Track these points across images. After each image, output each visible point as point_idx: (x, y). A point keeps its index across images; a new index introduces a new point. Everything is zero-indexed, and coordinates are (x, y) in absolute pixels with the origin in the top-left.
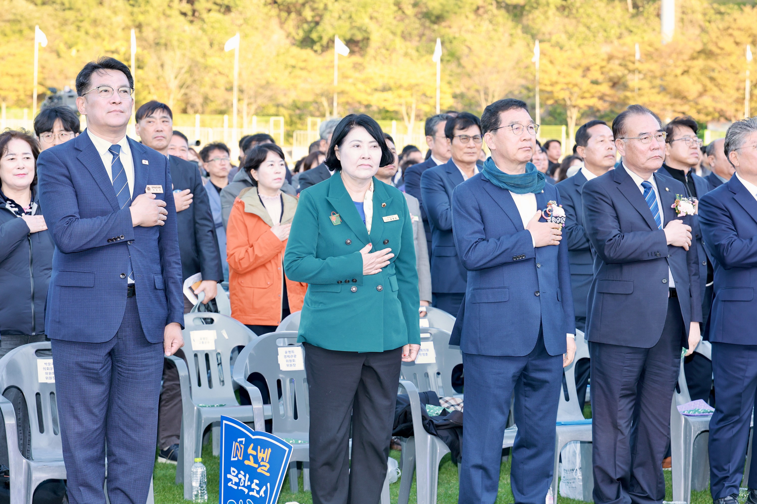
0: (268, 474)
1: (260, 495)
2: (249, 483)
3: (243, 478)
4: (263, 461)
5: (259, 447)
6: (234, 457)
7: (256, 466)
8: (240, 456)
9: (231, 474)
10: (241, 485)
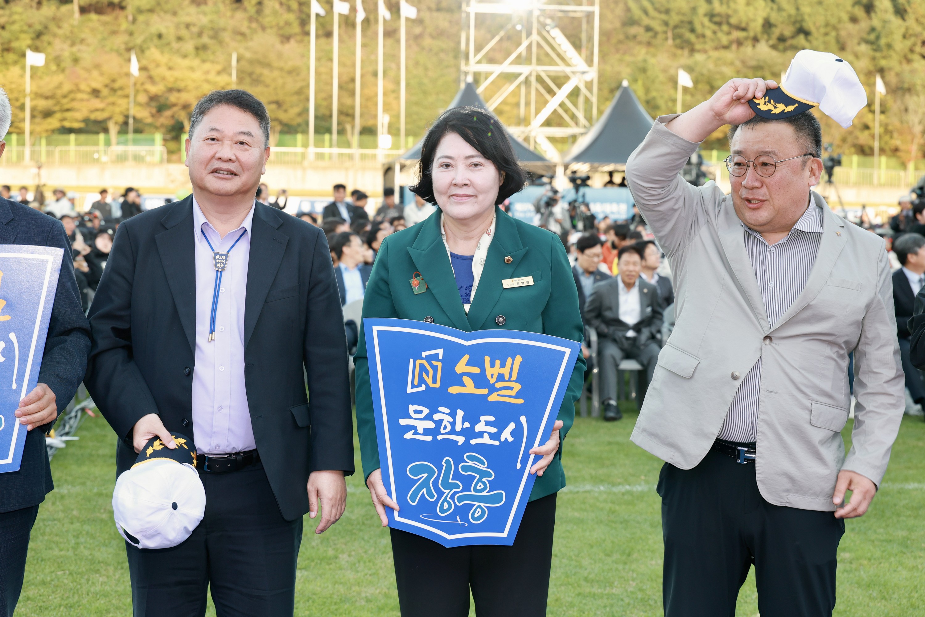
0: (520, 401)
1: (502, 439)
2: (467, 425)
3: (447, 419)
4: (504, 380)
5: (487, 359)
7: (485, 391)
8: (434, 381)
9: (410, 417)
10: (442, 431)
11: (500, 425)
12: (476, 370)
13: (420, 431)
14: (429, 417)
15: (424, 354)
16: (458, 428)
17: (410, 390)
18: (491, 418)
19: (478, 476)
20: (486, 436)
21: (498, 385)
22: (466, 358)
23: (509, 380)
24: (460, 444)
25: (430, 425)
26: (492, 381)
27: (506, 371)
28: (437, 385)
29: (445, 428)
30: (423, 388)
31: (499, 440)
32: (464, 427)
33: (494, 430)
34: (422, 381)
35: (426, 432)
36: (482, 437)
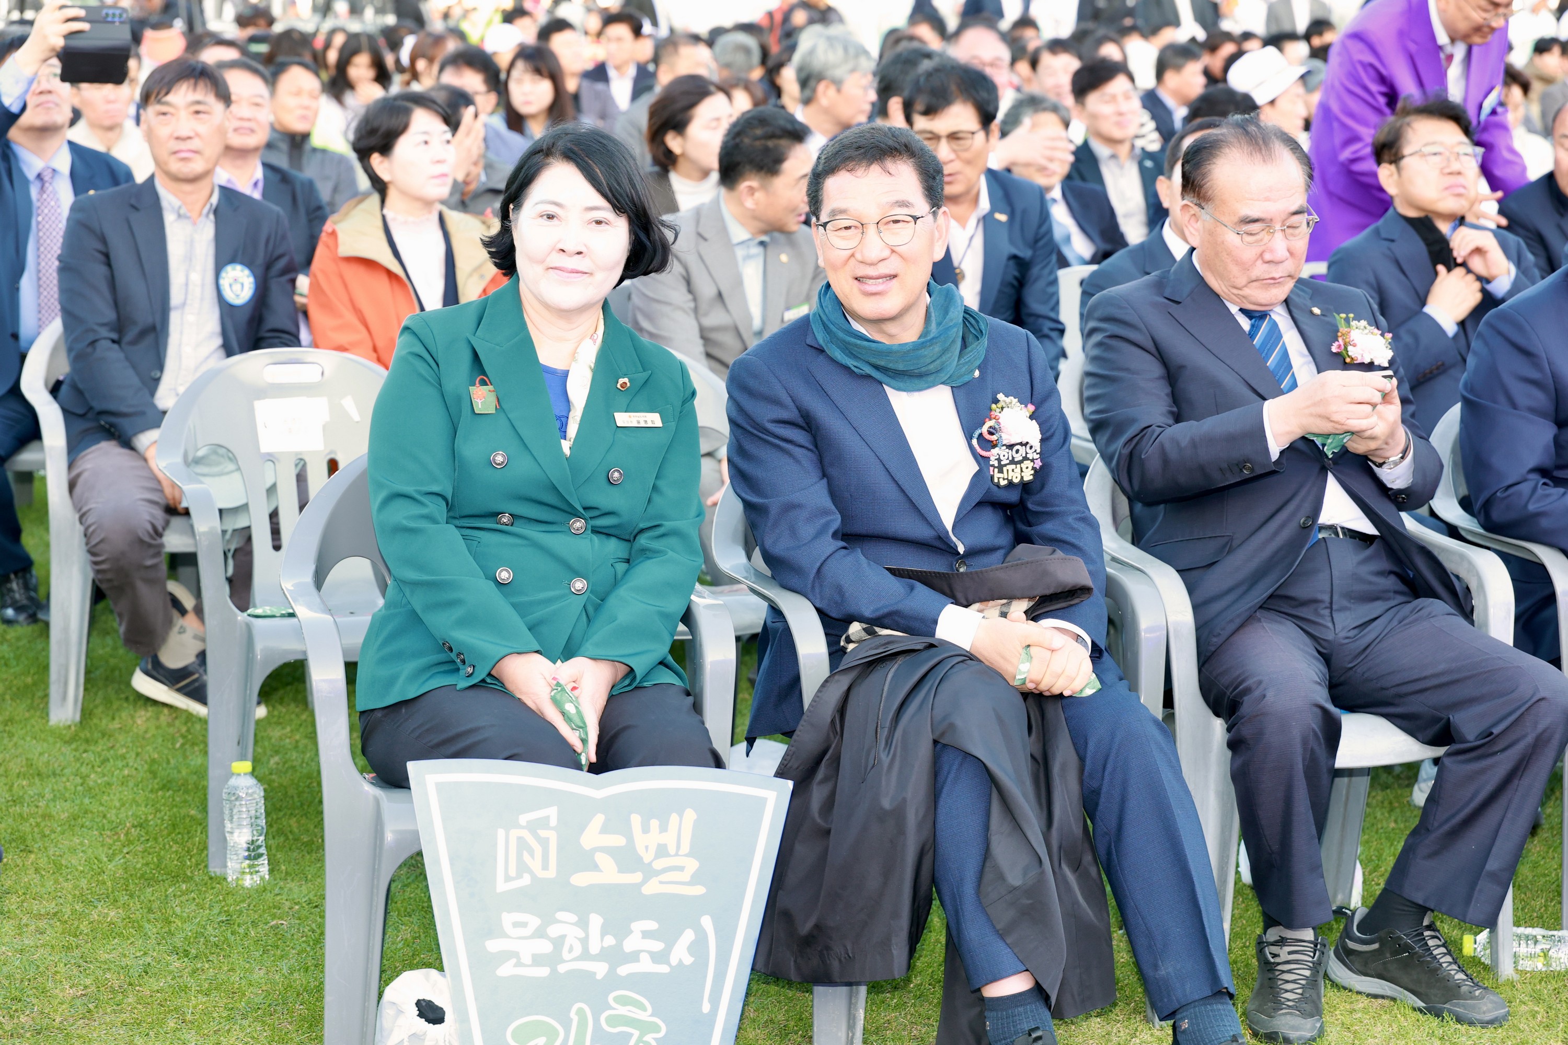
0: (699, 890)
1: (674, 961)
2: (610, 941)
3: (573, 934)
6: (508, 879)
7: (637, 877)
8: (545, 867)
9: (505, 936)
10: (566, 955)
11: (669, 936)
12: (618, 841)
13: (527, 959)
14: (540, 933)
15: (523, 819)
16: (594, 949)
17: (502, 886)
18: (652, 925)
19: (636, 1033)
20: (644, 957)
21: (658, 865)
22: (599, 819)
23: (677, 855)
24: (599, 976)
25: (545, 947)
26: (647, 858)
27: (669, 839)
28: (551, 873)
29: (571, 950)
30: (526, 880)
31: (669, 964)
32: (606, 944)
33: (657, 946)
34: (523, 868)
35: (538, 960)
36: (638, 960)
